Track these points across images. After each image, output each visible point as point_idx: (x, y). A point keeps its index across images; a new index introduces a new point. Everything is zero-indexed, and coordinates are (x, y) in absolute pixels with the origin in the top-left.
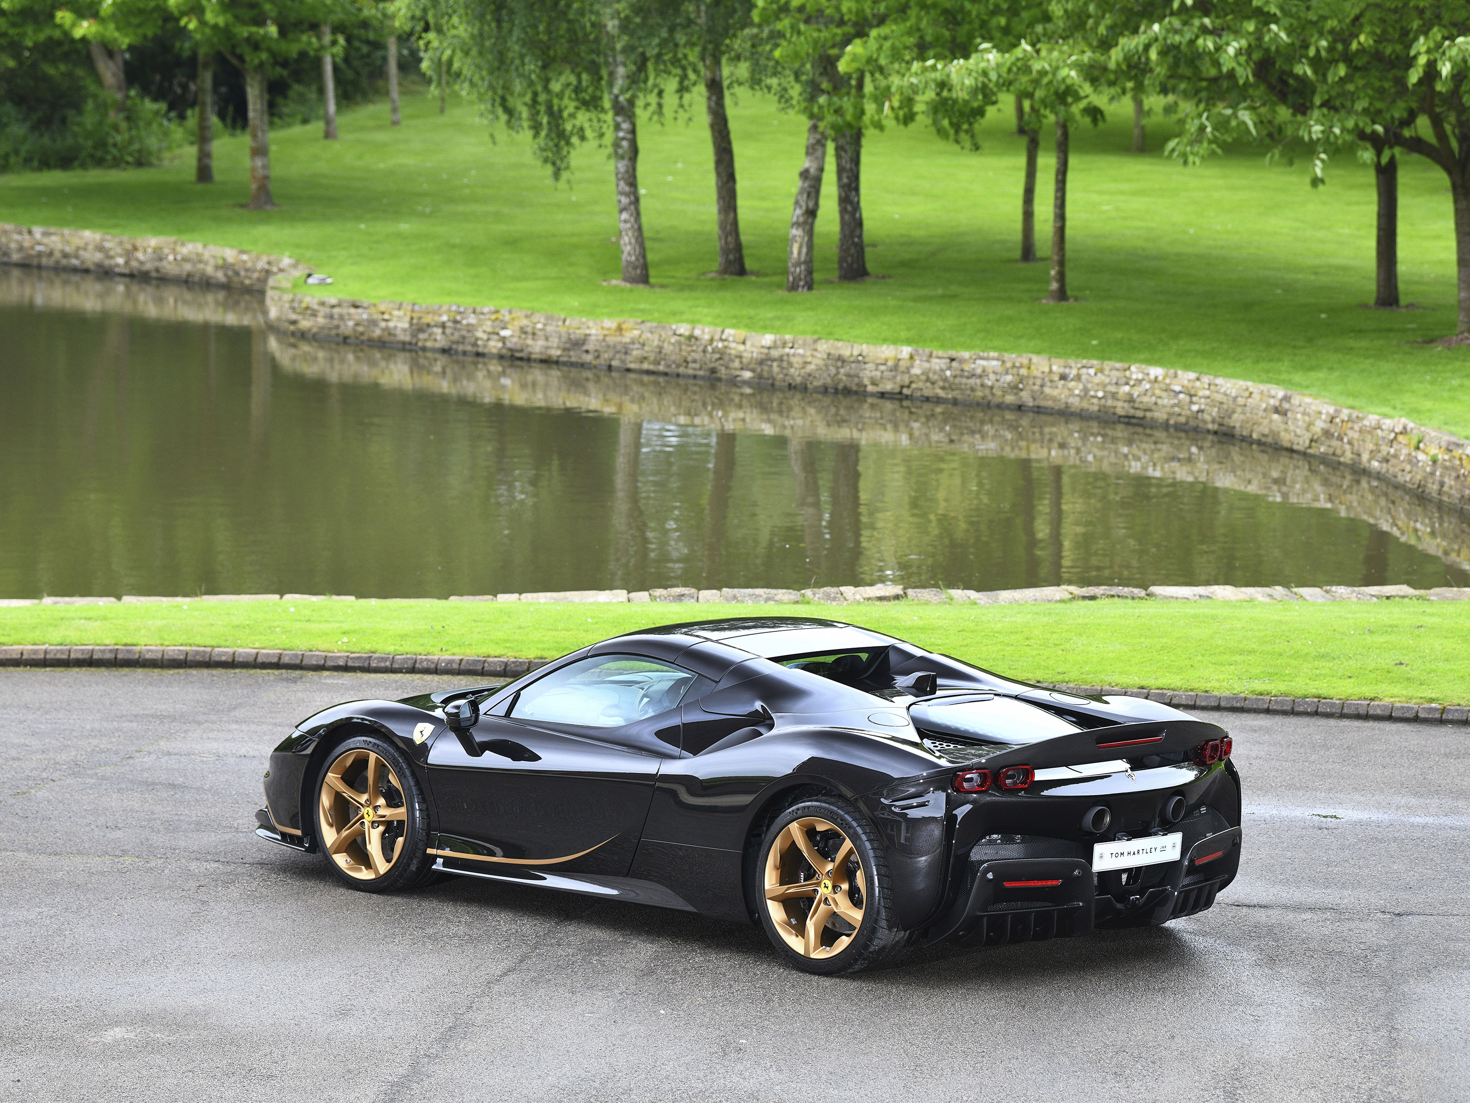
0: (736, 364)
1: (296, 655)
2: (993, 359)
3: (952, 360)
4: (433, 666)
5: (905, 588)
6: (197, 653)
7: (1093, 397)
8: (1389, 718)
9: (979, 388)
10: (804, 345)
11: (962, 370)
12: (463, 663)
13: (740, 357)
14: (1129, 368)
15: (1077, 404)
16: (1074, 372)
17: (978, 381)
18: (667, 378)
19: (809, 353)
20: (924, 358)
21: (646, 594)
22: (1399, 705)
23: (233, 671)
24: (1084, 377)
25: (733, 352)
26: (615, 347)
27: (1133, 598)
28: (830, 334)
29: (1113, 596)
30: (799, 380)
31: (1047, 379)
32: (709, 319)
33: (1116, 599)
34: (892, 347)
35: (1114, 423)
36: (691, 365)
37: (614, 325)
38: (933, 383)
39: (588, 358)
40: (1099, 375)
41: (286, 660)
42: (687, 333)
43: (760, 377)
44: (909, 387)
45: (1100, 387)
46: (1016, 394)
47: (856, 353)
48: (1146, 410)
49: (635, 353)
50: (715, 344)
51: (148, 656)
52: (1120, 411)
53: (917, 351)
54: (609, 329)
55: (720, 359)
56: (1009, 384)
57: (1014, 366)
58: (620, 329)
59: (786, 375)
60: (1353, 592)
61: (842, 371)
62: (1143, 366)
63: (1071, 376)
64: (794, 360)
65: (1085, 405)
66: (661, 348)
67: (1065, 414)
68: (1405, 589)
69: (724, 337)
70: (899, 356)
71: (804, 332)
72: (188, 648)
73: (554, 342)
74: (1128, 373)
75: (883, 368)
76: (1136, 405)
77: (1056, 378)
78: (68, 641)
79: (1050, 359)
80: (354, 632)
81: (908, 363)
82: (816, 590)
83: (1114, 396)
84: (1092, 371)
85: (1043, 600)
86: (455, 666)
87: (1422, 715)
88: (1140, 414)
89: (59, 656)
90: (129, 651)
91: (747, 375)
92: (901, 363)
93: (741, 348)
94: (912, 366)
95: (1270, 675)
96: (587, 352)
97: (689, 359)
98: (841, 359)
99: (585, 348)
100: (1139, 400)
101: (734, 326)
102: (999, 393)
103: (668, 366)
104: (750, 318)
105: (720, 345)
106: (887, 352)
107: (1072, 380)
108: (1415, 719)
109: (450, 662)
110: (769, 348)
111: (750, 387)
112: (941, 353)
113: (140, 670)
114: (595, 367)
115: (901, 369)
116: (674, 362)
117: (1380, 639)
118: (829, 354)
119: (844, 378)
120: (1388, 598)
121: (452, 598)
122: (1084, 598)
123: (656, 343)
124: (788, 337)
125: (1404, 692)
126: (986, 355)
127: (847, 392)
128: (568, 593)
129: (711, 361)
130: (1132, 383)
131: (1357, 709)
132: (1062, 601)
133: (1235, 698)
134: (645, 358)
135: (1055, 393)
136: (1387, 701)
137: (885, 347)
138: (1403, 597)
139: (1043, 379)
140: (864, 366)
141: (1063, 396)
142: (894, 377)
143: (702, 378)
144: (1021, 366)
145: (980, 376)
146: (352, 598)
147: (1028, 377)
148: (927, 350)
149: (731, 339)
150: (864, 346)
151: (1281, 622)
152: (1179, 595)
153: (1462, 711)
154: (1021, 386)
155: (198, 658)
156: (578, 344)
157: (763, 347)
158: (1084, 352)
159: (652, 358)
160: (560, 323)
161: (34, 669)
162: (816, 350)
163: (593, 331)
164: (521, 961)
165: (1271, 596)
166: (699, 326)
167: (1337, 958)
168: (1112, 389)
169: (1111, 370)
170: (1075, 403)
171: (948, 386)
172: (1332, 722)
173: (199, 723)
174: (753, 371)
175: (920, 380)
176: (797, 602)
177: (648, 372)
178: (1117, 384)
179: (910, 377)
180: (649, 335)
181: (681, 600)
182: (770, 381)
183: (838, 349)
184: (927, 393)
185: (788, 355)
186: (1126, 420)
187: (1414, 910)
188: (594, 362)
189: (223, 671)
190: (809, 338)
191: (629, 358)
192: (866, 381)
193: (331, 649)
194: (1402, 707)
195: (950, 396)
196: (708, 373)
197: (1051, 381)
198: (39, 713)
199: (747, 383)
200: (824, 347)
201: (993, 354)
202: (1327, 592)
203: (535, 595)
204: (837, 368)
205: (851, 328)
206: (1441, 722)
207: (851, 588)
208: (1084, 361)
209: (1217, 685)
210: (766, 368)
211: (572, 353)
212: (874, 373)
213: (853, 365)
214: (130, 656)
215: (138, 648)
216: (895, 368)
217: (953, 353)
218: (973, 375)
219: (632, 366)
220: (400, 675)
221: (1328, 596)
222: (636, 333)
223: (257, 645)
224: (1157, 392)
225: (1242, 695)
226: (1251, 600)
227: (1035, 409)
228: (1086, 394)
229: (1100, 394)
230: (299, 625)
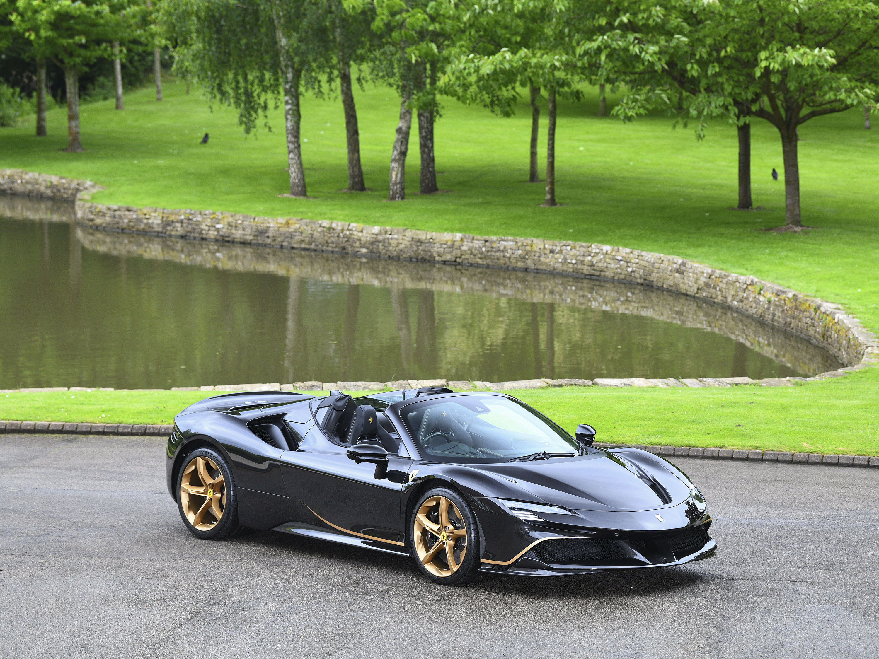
0: (357, 244)
1: (73, 425)
2: (510, 241)
3: (486, 241)
4: (157, 431)
5: (448, 381)
7: (569, 263)
8: (731, 458)
9: (502, 258)
10: (398, 233)
11: (492, 248)
13: (360, 240)
14: (591, 246)
16: (558, 248)
17: (502, 254)
18: (316, 253)
19: (400, 237)
20: (469, 240)
21: (291, 385)
22: (737, 450)
23: (34, 435)
24: (564, 252)
25: (355, 237)
26: (285, 234)
27: (584, 386)
28: (413, 226)
29: (572, 385)
30: (395, 253)
31: (542, 253)
32: (342, 217)
33: (574, 387)
34: (450, 234)
36: (331, 245)
37: (284, 221)
38: (475, 255)
39: (269, 241)
40: (573, 250)
41: (67, 428)
42: (328, 226)
43: (372, 252)
44: (460, 257)
45: (574, 257)
46: (524, 262)
47: (428, 237)
48: (601, 271)
49: (297, 238)
50: (345, 232)
52: (586, 272)
53: (465, 236)
54: (281, 224)
55: (348, 241)
56: (520, 256)
57: (523, 245)
58: (287, 223)
59: (387, 251)
60: (716, 381)
62: (599, 245)
63: (557, 251)
64: (392, 242)
65: (565, 268)
66: (312, 235)
67: (553, 274)
68: (746, 379)
69: (350, 228)
70: (455, 239)
71: (398, 225)
72: (7, 422)
73: (248, 231)
74: (590, 249)
75: (445, 246)
76: (595, 268)
77: (548, 252)
79: (544, 241)
80: (109, 410)
81: (460, 243)
82: (394, 382)
83: (582, 262)
84: (569, 248)
85: (530, 388)
87: (751, 457)
88: (597, 273)
91: (364, 250)
92: (456, 243)
93: (360, 234)
94: (462, 245)
95: (661, 433)
96: (268, 237)
97: (329, 241)
98: (420, 241)
99: (267, 235)
100: (596, 265)
101: (356, 222)
102: (514, 261)
103: (317, 246)
104: (366, 217)
105: (348, 233)
106: (447, 237)
107: (557, 253)
108: (747, 459)
109: (167, 429)
110: (377, 235)
111: (366, 258)
112: (479, 237)
114: (273, 246)
115: (456, 247)
116: (320, 243)
117: (727, 410)
118: (413, 238)
119: (422, 252)
120: (737, 385)
121: (173, 389)
122: (555, 386)
123: (309, 232)
124: (388, 228)
125: (740, 443)
126: (506, 238)
127: (424, 260)
128: (244, 385)
129: (342, 243)
130: (592, 255)
131: (712, 453)
132: (542, 388)
134: (303, 241)
135: (547, 261)
136: (730, 448)
137: (446, 233)
138: (746, 384)
139: (540, 253)
140: (433, 245)
141: (552, 263)
142: (452, 252)
143: (337, 252)
144: (527, 245)
145: (503, 251)
146: (112, 389)
147: (531, 251)
148: (471, 235)
149: (354, 229)
150: (434, 233)
151: (669, 400)
152: (612, 384)
153: (774, 454)
154: (527, 257)
155: (13, 427)
156: (262, 232)
157: (373, 234)
158: (565, 236)
159: (307, 241)
160: (252, 220)
162: (405, 236)
163: (272, 225)
164: (195, 615)
165: (667, 384)
166: (335, 221)
168: (581, 258)
169: (580, 247)
170: (559, 266)
171: (484, 257)
172: (698, 461)
173: (10, 468)
174: (367, 248)
175: (467, 254)
176: (382, 390)
177: (305, 249)
178: (583, 255)
179: (461, 252)
180: (305, 227)
181: (312, 389)
182: (378, 255)
183: (418, 235)
184: (471, 261)
185: (388, 239)
186: (589, 277)
187: (738, 577)
188: (272, 243)
189: (28, 435)
190: (401, 228)
191: (293, 241)
192: (435, 254)
193: (95, 421)
194: (739, 452)
195: (485, 263)
196: (340, 250)
197: (545, 254)
199: (364, 255)
200: (409, 234)
201: (510, 238)
202: (700, 381)
203: (224, 386)
204: (418, 246)
205: (426, 222)
206: (762, 460)
207: (415, 381)
208: (564, 242)
209: (629, 439)
210: (375, 247)
211: (259, 238)
212: (439, 249)
213: (427, 245)
216: (452, 246)
217: (486, 237)
218: (498, 251)
219: (295, 245)
220: (136, 437)
221: (701, 384)
222: (297, 226)
223: (49, 419)
224: (608, 260)
225: (644, 445)
226: (655, 387)
227: (535, 271)
228: (565, 261)
229: (574, 262)
230: (76, 407)
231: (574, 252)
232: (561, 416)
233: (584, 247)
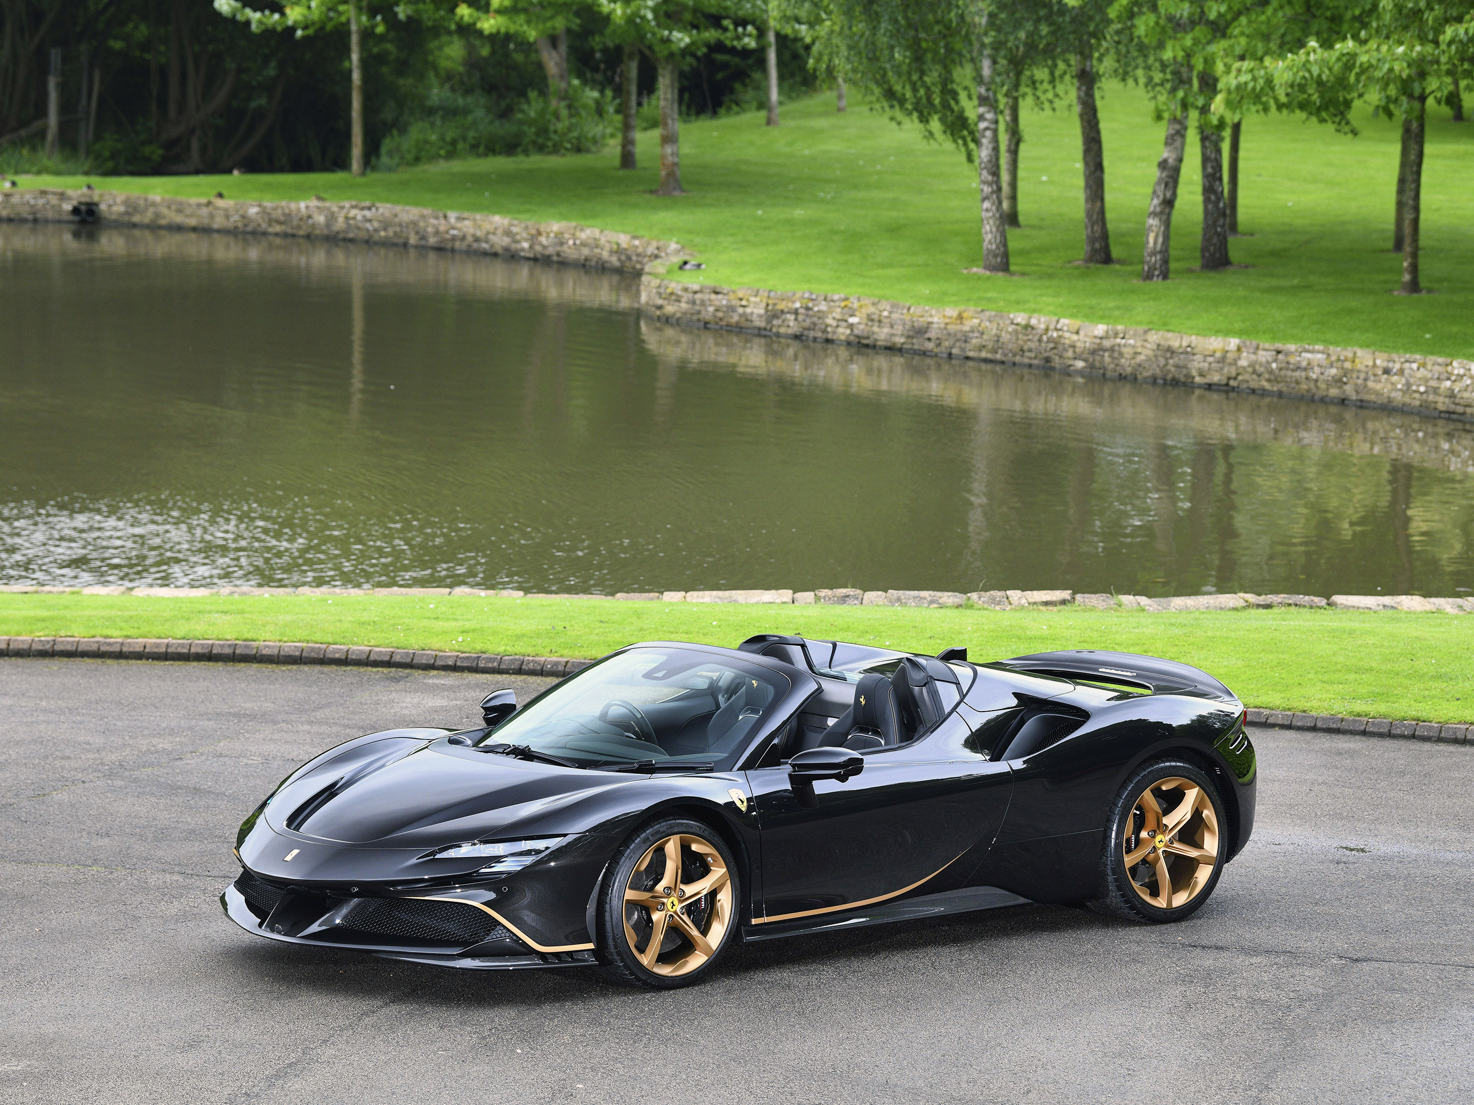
0: (1070, 353)
1: (407, 654)
2: (1319, 352)
3: (1279, 352)
4: (539, 668)
5: (1075, 593)
6: (313, 649)
7: (1415, 392)
9: (1304, 381)
10: (1135, 336)
11: (1288, 363)
12: (569, 665)
13: (1073, 346)
14: (1451, 363)
15: (1399, 398)
16: (1397, 366)
17: (1303, 374)
18: (1003, 367)
19: (1139, 344)
20: (1251, 350)
21: (812, 594)
23: (344, 668)
24: (1407, 372)
25: (1067, 342)
26: (955, 335)
27: (1311, 607)
28: (1165, 324)
29: (1290, 605)
30: (1129, 370)
31: (1370, 373)
32: (1051, 308)
33: (1293, 608)
34: (1220, 339)
35: (1435, 418)
36: (1027, 354)
37: (955, 314)
38: (1259, 375)
39: (930, 346)
40: (1422, 369)
41: (397, 658)
42: (1024, 322)
43: (1092, 367)
44: (1235, 378)
45: (1422, 382)
46: (1340, 388)
47: (1185, 344)
48: (1466, 406)
49: (974, 341)
50: (1050, 333)
51: (265, 652)
52: (1441, 407)
53: (1244, 342)
54: (950, 317)
55: (1054, 348)
56: (1333, 377)
57: (1339, 360)
58: (960, 317)
59: (1117, 365)
61: (1171, 362)
62: (1465, 362)
63: (1395, 370)
64: (1125, 350)
65: (1407, 399)
66: (999, 337)
67: (1388, 409)
69: (1059, 327)
70: (1227, 348)
71: (1140, 323)
72: (304, 645)
73: (899, 329)
74: (1449, 368)
75: (1210, 359)
76: (1457, 401)
77: (1380, 372)
78: (191, 636)
79: (1374, 353)
80: (474, 631)
81: (1236, 355)
82: (983, 593)
83: (1436, 391)
84: (1415, 366)
85: (1216, 608)
86: (561, 668)
88: (1460, 409)
89: (180, 650)
90: (247, 647)
91: (1080, 364)
92: (1229, 355)
93: (1075, 337)
94: (1239, 358)
95: (1377, 695)
96: (929, 339)
97: (1025, 348)
98: (1170, 350)
99: (927, 336)
100: (1459, 395)
101: (1073, 316)
102: (1323, 386)
103: (1005, 355)
104: (1091, 308)
105: (1055, 334)
106: (1215, 343)
107: (1395, 374)
109: (557, 664)
110: (1101, 338)
111: (1083, 376)
112: (1267, 346)
113: (255, 666)
114: (936, 355)
115: (1229, 361)
116: (1011, 351)
118: (1159, 345)
119: (1173, 369)
121: (619, 595)
122: (1258, 606)
123: (994, 332)
124: (1120, 327)
126: (1311, 348)
127: (1175, 383)
128: (734, 592)
129: (1046, 351)
130: (1453, 378)
131: (1455, 733)
132: (1235, 609)
133: (1332, 718)
134: (984, 346)
135: (1378, 387)
137: (1213, 339)
139: (1367, 373)
140: (1192, 357)
141: (1386, 390)
142: (1222, 369)
143: (1038, 367)
144: (1346, 360)
145: (1305, 369)
146: (522, 593)
147: (1352, 371)
148: (1254, 343)
149: (1065, 328)
150: (1193, 338)
151: (1418, 638)
152: (1362, 605)
154: (1345, 379)
155: (313, 655)
156: (920, 332)
157: (1095, 337)
158: (1415, 345)
159: (990, 347)
160: (905, 311)
161: (156, 662)
162: (1146, 341)
163: (936, 320)
165: (1461, 607)
166: (1036, 315)
167: (1257, 1008)
168: (1434, 383)
169: (1433, 365)
170: (1397, 396)
171: (1274, 379)
172: (1427, 746)
173: (274, 722)
174: (1085, 360)
175: (1246, 372)
176: (959, 606)
177: (986, 361)
178: (1438, 379)
179: (1237, 368)
180: (988, 324)
181: (844, 602)
182: (1102, 371)
183: (1167, 340)
184: (1253, 385)
185: (1119, 345)
186: (1447, 415)
187: (1375, 955)
188: (935, 350)
189: (334, 667)
190: (1141, 328)
191: (968, 346)
192: (1194, 373)
193: (445, 648)
195: (1275, 389)
196: (1042, 363)
197: (1375, 375)
198: (126, 709)
199: (1080, 373)
200: (1154, 338)
201: (1319, 347)
203: (701, 593)
204: (1167, 359)
205: (1187, 319)
207: (1019, 592)
208: (1408, 356)
209: (1315, 704)
210: (1098, 358)
211: (915, 341)
212: (1202, 365)
213: (1182, 356)
214: (248, 652)
215: (255, 644)
216: (1223, 360)
217: (1279, 346)
218: (1298, 368)
219: (971, 354)
220: (505, 676)
222: (976, 321)
223: (372, 643)
225: (1340, 716)
226: (1439, 611)
227: (1358, 403)
228: (1408, 389)
229: (1422, 389)
230: (425, 622)
231: (1423, 372)
232: (1216, 660)
233: (1439, 365)
